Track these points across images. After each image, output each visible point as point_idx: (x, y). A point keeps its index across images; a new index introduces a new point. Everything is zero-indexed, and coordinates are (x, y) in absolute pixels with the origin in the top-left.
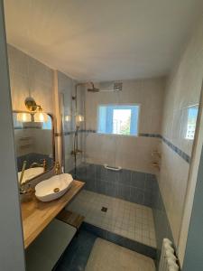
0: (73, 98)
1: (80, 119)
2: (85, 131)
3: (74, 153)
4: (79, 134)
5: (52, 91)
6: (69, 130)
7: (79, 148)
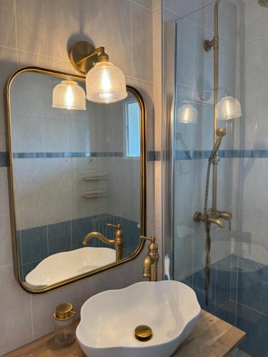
0: (207, 45)
1: (228, 109)
2: (241, 154)
3: (203, 219)
4: (221, 162)
5: (143, 20)
6: (191, 148)
7: (220, 207)
